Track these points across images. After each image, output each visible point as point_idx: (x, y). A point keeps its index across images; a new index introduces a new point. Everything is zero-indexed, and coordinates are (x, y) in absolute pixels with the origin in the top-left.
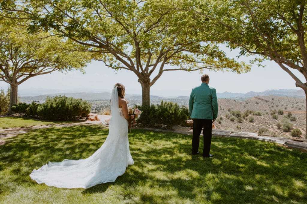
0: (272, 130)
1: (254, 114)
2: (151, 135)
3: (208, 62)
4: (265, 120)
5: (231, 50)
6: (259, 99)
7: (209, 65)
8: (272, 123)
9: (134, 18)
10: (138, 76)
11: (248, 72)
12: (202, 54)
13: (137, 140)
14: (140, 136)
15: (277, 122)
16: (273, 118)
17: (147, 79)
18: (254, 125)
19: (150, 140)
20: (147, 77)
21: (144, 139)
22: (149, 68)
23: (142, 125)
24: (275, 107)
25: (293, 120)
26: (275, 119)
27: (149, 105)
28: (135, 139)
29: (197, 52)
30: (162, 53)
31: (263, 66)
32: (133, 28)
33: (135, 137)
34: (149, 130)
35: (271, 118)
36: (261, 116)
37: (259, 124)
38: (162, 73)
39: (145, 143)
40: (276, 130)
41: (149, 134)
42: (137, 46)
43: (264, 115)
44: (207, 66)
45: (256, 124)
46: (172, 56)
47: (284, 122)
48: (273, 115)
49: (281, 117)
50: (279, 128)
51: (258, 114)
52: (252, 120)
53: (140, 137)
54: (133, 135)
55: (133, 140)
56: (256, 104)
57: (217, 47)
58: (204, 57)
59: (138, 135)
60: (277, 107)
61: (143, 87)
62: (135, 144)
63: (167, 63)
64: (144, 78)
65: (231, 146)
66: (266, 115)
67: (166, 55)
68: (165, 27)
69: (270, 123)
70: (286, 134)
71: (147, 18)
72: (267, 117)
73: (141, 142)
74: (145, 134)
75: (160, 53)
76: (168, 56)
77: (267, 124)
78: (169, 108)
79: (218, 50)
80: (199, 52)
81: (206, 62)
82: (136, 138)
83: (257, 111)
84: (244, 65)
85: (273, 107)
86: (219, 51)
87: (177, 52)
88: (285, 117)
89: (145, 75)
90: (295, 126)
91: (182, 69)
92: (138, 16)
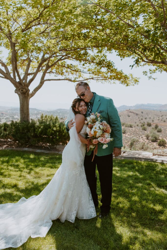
0: (142, 141)
1: (126, 126)
2: (32, 159)
3: (95, 73)
4: (136, 132)
5: (122, 60)
6: (130, 112)
7: (96, 76)
8: (142, 135)
9: (9, 10)
10: (15, 86)
11: (136, 85)
12: (89, 63)
13: (12, 168)
14: (17, 161)
15: (146, 133)
16: (143, 130)
17: (25, 89)
18: (126, 136)
19: (30, 167)
20: (26, 88)
21: (22, 166)
22: (28, 76)
23: (20, 144)
24: (144, 119)
25: (160, 131)
26: (144, 131)
27: (28, 120)
28: (10, 168)
29: (84, 60)
30: (44, 60)
31: (153, 78)
32: (7, 24)
33: (10, 163)
34: (29, 151)
35: (141, 129)
36: (132, 128)
37: (131, 135)
38: (43, 83)
39: (23, 174)
40: (146, 140)
41: (29, 158)
42: (13, 47)
43: (135, 127)
44: (93, 77)
45: (128, 135)
46: (55, 64)
47: (152, 133)
48: (143, 127)
49: (149, 129)
50: (148, 139)
51: (130, 125)
52: (125, 132)
53: (16, 164)
54: (8, 160)
55: (8, 169)
56: (128, 117)
57: (105, 56)
58: (90, 67)
59: (14, 160)
60: (146, 120)
61: (21, 99)
62: (10, 176)
63: (49, 73)
64: (22, 88)
65: (131, 173)
66: (136, 127)
67: (48, 63)
68: (48, 28)
69: (140, 134)
70: (153, 144)
71: (25, 11)
72: (138, 129)
73: (18, 171)
74: (24, 158)
75: (42, 59)
76: (50, 64)
77: (137, 135)
78: (52, 124)
79: (106, 59)
80: (86, 60)
81: (93, 73)
82: (11, 166)
83: (129, 124)
84: (132, 78)
85: (142, 119)
86: (108, 60)
87: (60, 60)
88: (153, 128)
89: (23, 85)
90: (161, 137)
91: (67, 80)
92: (14, 8)
